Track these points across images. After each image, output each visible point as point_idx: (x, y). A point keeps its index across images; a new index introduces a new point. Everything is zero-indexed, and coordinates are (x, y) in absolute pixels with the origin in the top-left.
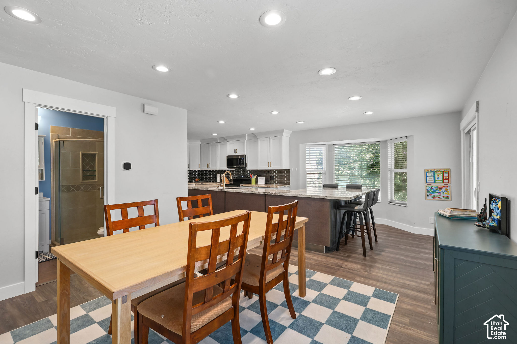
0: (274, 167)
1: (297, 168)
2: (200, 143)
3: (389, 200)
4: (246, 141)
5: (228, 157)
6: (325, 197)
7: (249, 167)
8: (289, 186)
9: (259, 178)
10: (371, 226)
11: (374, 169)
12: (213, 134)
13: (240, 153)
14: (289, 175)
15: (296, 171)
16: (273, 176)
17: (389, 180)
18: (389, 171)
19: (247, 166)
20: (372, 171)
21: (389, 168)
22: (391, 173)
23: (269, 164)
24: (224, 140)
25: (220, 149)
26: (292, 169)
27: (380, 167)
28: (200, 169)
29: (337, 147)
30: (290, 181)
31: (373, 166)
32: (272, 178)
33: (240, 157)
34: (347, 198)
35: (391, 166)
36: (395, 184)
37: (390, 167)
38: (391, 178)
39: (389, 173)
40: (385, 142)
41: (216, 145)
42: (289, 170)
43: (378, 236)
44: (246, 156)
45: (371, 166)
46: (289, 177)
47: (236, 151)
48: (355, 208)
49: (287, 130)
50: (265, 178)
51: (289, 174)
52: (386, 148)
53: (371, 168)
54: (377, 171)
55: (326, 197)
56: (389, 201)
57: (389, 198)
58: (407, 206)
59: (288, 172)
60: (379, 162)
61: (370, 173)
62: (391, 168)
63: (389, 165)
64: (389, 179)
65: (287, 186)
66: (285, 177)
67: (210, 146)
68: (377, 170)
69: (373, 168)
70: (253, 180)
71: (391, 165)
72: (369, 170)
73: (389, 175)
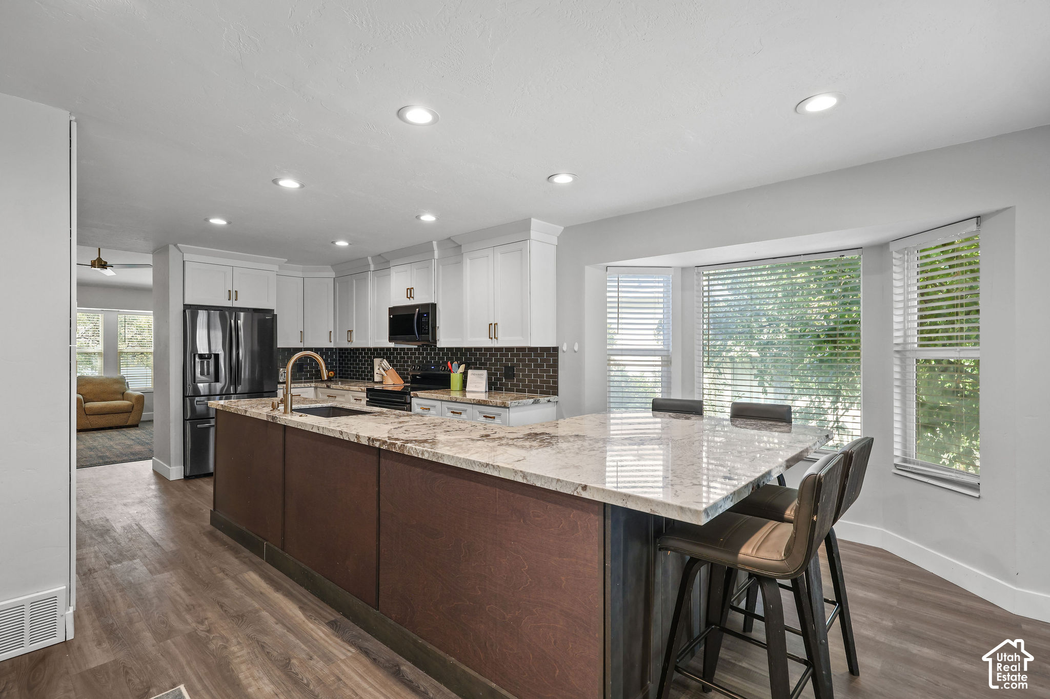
0: (505, 340)
1: (577, 344)
2: (333, 274)
3: (897, 461)
4: (434, 263)
5: (391, 310)
6: (580, 489)
7: (444, 340)
8: (552, 398)
9: (470, 372)
10: (827, 601)
11: (840, 347)
12: (337, 243)
13: (420, 299)
14: (555, 365)
15: (575, 352)
16: (512, 368)
17: (898, 386)
18: (898, 356)
19: (437, 338)
20: (832, 355)
21: (894, 343)
22: (903, 360)
23: (493, 329)
24: (384, 262)
25: (376, 288)
26: (564, 347)
27: (862, 340)
28: (331, 345)
29: (708, 275)
30: (556, 383)
31: (835, 336)
32: (509, 373)
33: (419, 310)
34: (688, 513)
35: (906, 336)
36: (920, 405)
37: (900, 341)
38: (904, 380)
39: (897, 361)
40: (882, 248)
41: (366, 279)
42: (556, 349)
43: (851, 590)
44: (434, 306)
45: (828, 336)
46: (556, 371)
47: (410, 292)
48: (743, 550)
49: (540, 221)
50: (489, 374)
51: (556, 362)
52: (884, 268)
53: (825, 342)
54: (847, 355)
55: (585, 488)
56: (896, 465)
57: (897, 453)
58: (977, 495)
59: (552, 353)
60: (855, 322)
61: (821, 361)
62: (905, 343)
63: (896, 334)
64: (897, 383)
65: (543, 399)
66: (545, 371)
67: (354, 281)
68: (850, 349)
69: (835, 342)
70: (456, 378)
71: (905, 330)
72: (820, 348)
73: (897, 369)
